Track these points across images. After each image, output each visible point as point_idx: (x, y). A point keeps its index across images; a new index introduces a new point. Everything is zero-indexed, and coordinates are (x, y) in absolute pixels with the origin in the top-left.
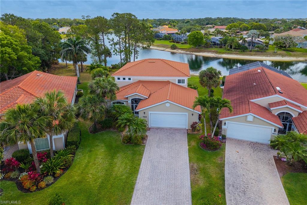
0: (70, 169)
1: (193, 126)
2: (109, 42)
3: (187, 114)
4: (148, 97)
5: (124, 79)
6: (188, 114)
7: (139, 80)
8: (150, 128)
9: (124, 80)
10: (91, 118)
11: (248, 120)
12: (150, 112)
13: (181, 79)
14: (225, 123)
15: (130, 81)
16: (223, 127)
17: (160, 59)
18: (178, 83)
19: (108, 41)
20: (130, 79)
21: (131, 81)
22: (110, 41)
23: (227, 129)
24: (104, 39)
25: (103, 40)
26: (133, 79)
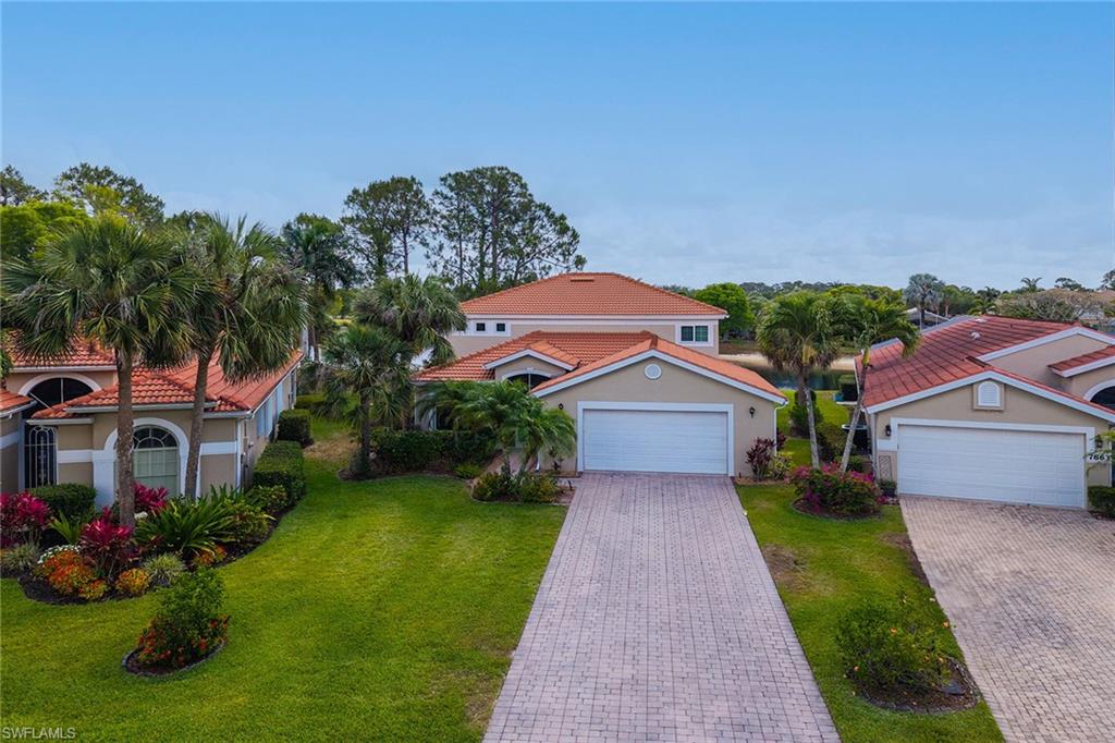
0: (255, 553)
1: (757, 457)
2: (428, 257)
3: (729, 408)
4: (571, 368)
5: (481, 327)
6: (735, 408)
7: (537, 330)
8: (581, 473)
9: (481, 334)
10: (354, 414)
11: (981, 402)
12: (582, 405)
13: (693, 324)
14: (888, 428)
15: (501, 334)
16: (881, 445)
17: (610, 274)
18: (683, 339)
19: (424, 250)
20: (501, 327)
21: (507, 334)
22: (430, 253)
23: (896, 452)
24: (407, 254)
25: (405, 257)
26: (512, 326)
